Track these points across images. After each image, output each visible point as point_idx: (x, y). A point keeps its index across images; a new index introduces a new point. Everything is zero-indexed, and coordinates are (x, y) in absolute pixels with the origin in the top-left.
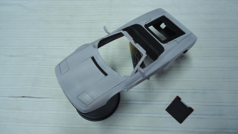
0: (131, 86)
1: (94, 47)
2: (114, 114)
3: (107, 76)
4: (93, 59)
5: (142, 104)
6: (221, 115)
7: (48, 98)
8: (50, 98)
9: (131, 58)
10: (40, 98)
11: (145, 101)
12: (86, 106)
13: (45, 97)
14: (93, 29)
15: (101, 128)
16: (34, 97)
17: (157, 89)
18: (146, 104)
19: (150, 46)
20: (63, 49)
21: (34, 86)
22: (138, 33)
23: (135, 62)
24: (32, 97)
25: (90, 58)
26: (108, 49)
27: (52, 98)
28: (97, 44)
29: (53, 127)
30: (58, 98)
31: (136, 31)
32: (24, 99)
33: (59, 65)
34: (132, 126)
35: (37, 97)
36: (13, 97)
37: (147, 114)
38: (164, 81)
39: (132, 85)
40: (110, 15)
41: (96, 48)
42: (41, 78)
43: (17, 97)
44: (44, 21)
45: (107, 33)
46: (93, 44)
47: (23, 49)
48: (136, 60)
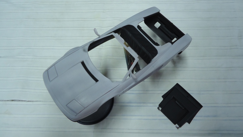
0: (123, 92)
1: (84, 50)
2: (108, 117)
3: (98, 82)
4: (83, 63)
5: (136, 106)
6: (215, 116)
7: (39, 101)
8: (40, 101)
9: (125, 58)
10: (30, 101)
11: (139, 103)
12: (76, 114)
13: (36, 100)
14: (85, 27)
15: (94, 132)
16: (24, 101)
17: (152, 90)
18: (140, 106)
19: (143, 48)
20: (54, 49)
21: (24, 88)
22: (130, 35)
23: (129, 63)
24: (22, 101)
25: (79, 63)
26: (101, 49)
27: (43, 101)
28: (87, 47)
29: (45, 131)
30: (50, 101)
31: (129, 33)
32: (13, 102)
33: (47, 71)
34: (126, 129)
35: (28, 100)
36: (2, 101)
37: (141, 116)
38: (159, 82)
39: (124, 90)
40: (103, 12)
41: (86, 52)
42: (31, 80)
43: (6, 101)
44: (33, 19)
45: (98, 35)
46: (83, 47)
47: (12, 49)
48: (129, 61)
